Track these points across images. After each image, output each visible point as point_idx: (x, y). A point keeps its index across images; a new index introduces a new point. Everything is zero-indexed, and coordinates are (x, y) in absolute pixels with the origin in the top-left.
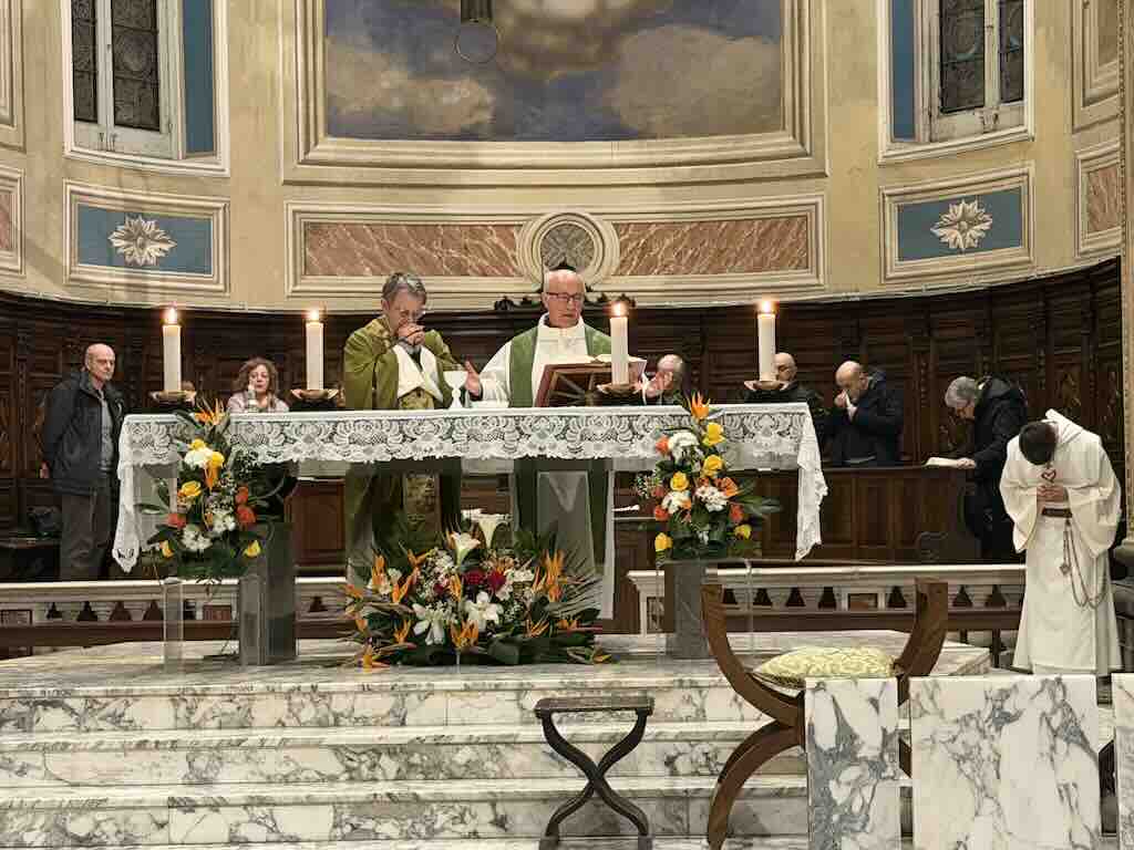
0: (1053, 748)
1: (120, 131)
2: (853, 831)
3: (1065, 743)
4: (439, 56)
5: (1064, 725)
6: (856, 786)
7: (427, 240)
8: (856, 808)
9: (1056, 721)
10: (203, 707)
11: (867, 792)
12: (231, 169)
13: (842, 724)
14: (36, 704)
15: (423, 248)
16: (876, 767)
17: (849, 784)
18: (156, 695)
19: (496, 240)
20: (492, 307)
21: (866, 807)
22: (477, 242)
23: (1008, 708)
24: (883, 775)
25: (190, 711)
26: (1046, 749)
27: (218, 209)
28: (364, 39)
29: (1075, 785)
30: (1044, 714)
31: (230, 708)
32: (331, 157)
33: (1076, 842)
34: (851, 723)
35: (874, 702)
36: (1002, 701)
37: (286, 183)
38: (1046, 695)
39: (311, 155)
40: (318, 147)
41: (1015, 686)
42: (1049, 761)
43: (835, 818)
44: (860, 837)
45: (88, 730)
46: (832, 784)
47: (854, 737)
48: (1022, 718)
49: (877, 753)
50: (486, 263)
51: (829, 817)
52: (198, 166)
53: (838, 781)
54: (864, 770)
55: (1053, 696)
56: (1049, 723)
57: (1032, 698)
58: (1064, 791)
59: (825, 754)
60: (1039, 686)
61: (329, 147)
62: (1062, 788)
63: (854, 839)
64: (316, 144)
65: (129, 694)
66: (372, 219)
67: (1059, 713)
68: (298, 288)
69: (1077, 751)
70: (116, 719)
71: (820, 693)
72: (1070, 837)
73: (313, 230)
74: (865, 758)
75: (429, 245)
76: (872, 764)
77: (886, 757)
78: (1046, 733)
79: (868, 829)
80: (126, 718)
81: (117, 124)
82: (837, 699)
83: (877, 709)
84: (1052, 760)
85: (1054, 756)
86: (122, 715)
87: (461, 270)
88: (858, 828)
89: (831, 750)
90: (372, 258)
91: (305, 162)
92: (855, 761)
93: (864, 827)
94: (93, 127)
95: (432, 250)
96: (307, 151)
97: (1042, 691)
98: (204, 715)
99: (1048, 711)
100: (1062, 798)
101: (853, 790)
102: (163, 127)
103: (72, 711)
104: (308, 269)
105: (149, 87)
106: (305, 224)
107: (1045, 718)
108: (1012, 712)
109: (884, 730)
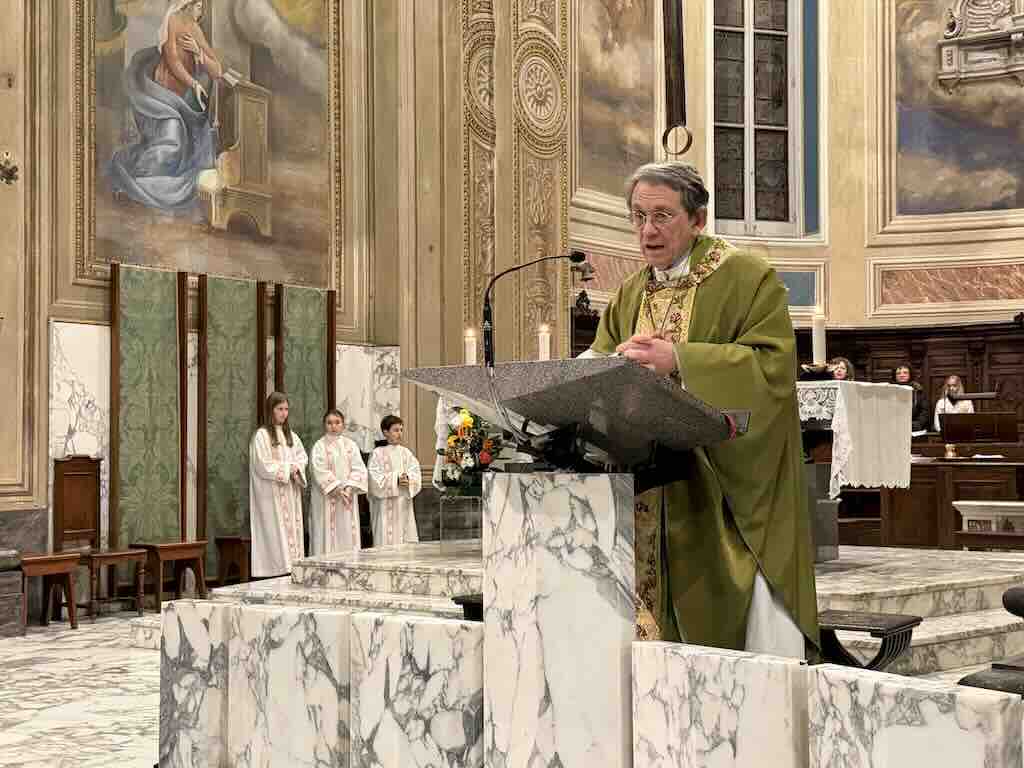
0: (305, 673)
1: (760, 224)
2: (187, 727)
3: (314, 671)
4: (980, 156)
5: (314, 654)
6: (191, 692)
7: (969, 277)
8: (190, 708)
9: (308, 651)
10: (405, 580)
11: (198, 696)
12: (830, 241)
13: (184, 640)
14: (328, 571)
15: (967, 283)
16: (205, 676)
17: (186, 688)
18: (381, 569)
19: (1019, 274)
20: (1012, 320)
21: (197, 708)
22: (1005, 277)
23: (275, 637)
24: (210, 683)
25: (399, 581)
26: (300, 675)
27: (820, 266)
28: (925, 150)
29: (320, 708)
30: (299, 643)
31: (418, 581)
32: (902, 228)
33: (320, 757)
34: (191, 640)
35: (206, 623)
36: (270, 629)
37: (868, 247)
38: (302, 627)
39: (886, 229)
40: (892, 222)
41: (280, 618)
42: (302, 685)
43: (176, 715)
44: (192, 731)
45: (351, 589)
46: (175, 687)
47: (191, 650)
48: (284, 645)
49: (206, 665)
50: (1012, 291)
51: (172, 713)
52: (811, 241)
53: (179, 685)
54: (197, 678)
55: (307, 629)
56: (303, 650)
57: (291, 629)
58: (313, 711)
59: (171, 662)
60: (297, 619)
61: (900, 222)
62: (311, 710)
63: (188, 734)
64: (891, 220)
65: (370, 568)
66: (930, 266)
67: (311, 643)
68: (877, 312)
69: (323, 678)
70: (364, 583)
71: (169, 613)
72: (315, 753)
73: (888, 275)
74: (198, 669)
75: (970, 280)
76: (202, 673)
77: (212, 668)
78: (301, 660)
79: (198, 726)
80: (368, 583)
81: (757, 218)
82: (182, 619)
83: (208, 628)
84: (304, 682)
85: (306, 681)
86: (366, 581)
87: (993, 295)
88: (191, 724)
89: (176, 659)
90: (928, 290)
91: (883, 233)
92: (191, 670)
93: (195, 724)
94: (741, 222)
95: (972, 283)
96: (884, 226)
97: (298, 623)
98: (405, 585)
99: (303, 640)
100: (310, 718)
101: (189, 694)
102: (791, 219)
103: (343, 576)
104: (884, 300)
105: (781, 194)
106: (883, 272)
107: (301, 647)
108: (276, 640)
109: (212, 647)
